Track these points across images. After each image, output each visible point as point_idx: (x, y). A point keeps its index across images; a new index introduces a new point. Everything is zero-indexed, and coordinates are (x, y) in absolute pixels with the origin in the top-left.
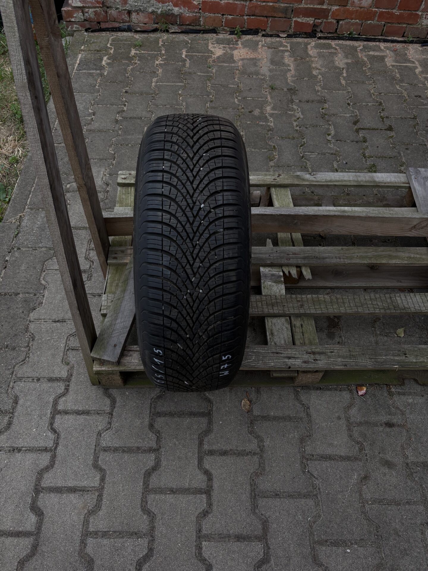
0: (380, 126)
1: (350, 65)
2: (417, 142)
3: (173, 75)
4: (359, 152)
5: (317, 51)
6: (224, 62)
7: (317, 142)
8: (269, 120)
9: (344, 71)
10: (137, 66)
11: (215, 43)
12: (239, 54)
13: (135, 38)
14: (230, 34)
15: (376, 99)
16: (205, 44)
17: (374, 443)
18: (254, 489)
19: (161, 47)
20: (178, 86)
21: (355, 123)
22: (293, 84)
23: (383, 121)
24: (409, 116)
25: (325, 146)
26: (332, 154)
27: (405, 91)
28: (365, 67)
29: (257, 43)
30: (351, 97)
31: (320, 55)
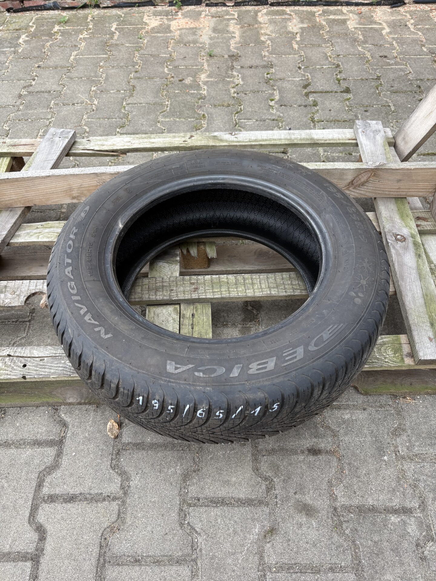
0: (335, 88)
1: (305, 29)
2: (379, 103)
3: (96, 48)
4: (306, 116)
5: (269, 17)
6: (158, 32)
7: (257, 109)
8: (202, 88)
9: (298, 35)
10: (57, 41)
11: (151, 15)
12: (177, 24)
13: (62, 15)
14: (169, 6)
15: (333, 61)
16: (140, 17)
17: (289, 478)
18: (105, 552)
19: (89, 22)
20: (100, 58)
21: (305, 87)
22: (236, 51)
23: (339, 83)
24: (371, 77)
25: (265, 111)
26: (273, 120)
27: (369, 51)
28: (323, 30)
29: (200, 13)
30: (304, 60)
31: (271, 22)
